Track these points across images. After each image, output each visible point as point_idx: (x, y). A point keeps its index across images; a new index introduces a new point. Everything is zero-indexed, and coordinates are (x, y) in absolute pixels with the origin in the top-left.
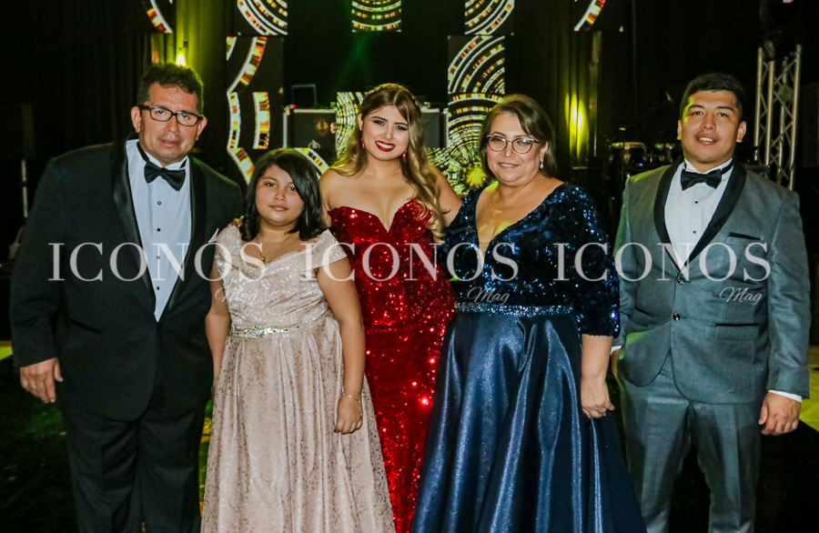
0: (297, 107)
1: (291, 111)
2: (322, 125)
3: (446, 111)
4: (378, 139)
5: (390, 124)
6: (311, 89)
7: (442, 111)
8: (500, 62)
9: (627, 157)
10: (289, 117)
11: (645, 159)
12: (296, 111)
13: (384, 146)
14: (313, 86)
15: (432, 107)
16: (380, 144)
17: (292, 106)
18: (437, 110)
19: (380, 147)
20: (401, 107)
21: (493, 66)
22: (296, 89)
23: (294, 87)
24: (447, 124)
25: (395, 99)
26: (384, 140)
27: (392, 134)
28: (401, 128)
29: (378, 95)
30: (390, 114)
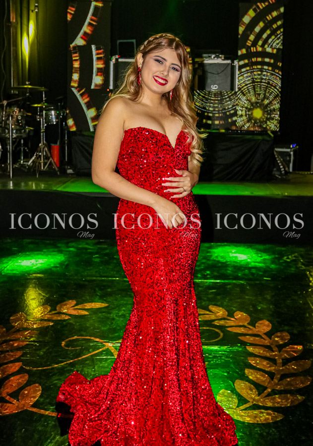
0: (121, 57)
1: (117, 60)
3: (236, 62)
4: (156, 74)
5: (168, 64)
6: (132, 43)
7: (233, 62)
8: (279, 23)
10: (114, 65)
12: (120, 60)
13: (160, 81)
14: (134, 41)
15: (226, 59)
16: (157, 78)
17: (117, 57)
18: (229, 62)
19: (156, 81)
20: (179, 52)
21: (275, 26)
22: (120, 43)
23: (119, 41)
24: (237, 72)
25: (174, 44)
26: (161, 76)
27: (168, 72)
28: (174, 69)
29: (160, 40)
30: (170, 55)
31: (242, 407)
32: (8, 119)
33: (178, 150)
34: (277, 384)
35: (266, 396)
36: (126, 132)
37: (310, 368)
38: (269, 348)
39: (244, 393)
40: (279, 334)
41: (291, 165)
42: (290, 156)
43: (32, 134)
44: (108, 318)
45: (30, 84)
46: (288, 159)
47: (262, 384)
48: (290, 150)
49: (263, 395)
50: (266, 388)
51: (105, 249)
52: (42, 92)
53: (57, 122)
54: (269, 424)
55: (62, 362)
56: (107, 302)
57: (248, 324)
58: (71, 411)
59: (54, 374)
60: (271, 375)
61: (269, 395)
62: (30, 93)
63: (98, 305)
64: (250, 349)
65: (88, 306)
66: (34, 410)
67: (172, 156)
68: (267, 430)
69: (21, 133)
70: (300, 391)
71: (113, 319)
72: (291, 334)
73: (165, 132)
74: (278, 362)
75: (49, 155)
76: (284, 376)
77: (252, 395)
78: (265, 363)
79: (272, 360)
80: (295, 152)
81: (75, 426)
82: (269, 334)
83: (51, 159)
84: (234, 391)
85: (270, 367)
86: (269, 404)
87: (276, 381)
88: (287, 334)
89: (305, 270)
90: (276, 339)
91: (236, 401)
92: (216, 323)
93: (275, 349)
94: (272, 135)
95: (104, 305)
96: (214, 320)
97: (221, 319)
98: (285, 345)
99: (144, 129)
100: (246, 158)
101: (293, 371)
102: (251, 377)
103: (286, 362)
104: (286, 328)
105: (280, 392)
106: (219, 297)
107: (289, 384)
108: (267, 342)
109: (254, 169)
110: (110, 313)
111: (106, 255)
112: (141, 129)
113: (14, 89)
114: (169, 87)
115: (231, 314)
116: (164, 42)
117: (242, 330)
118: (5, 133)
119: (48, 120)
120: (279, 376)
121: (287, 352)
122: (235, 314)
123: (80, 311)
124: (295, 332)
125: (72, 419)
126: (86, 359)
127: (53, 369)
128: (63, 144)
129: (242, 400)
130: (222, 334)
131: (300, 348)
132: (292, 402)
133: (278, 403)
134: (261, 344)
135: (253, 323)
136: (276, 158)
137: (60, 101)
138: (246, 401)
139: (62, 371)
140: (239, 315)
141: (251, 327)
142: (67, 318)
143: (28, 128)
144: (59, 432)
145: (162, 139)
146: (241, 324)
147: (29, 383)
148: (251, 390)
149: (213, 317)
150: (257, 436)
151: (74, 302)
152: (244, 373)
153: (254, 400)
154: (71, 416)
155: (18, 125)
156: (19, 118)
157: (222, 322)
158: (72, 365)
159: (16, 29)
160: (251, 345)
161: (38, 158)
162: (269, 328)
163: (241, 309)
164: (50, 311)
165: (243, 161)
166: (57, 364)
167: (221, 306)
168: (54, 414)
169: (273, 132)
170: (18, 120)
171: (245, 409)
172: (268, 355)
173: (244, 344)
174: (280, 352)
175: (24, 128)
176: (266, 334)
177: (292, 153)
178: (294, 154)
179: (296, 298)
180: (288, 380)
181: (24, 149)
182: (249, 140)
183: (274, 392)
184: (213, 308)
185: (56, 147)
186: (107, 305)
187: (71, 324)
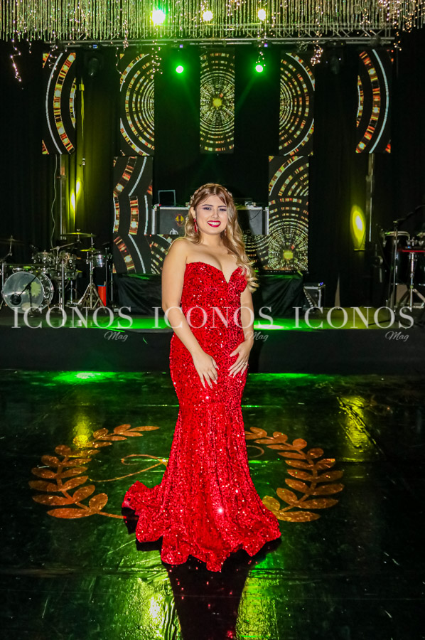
0: (163, 204)
1: (158, 208)
2: (180, 218)
3: (267, 209)
4: (209, 220)
5: (215, 208)
6: (172, 192)
7: (264, 209)
8: (306, 176)
9: (395, 242)
10: (156, 213)
11: (409, 243)
12: (161, 208)
14: (174, 191)
15: (257, 206)
16: (211, 223)
17: (158, 205)
18: (260, 208)
19: (211, 225)
21: (302, 178)
22: (161, 193)
23: (159, 191)
24: (268, 220)
25: (215, 191)
26: (213, 220)
27: (218, 214)
28: (222, 210)
29: (203, 191)
30: (214, 201)
31: (284, 510)
32: (60, 263)
33: (231, 285)
34: (313, 491)
35: (304, 501)
36: (187, 265)
37: (342, 478)
38: (306, 461)
39: (285, 498)
40: (313, 450)
41: (319, 302)
42: (318, 293)
43: (80, 276)
44: (160, 439)
45: (80, 232)
46: (316, 296)
47: (301, 491)
48: (318, 288)
49: (302, 499)
50: (303, 494)
51: (153, 380)
52: (90, 238)
53: (104, 266)
54: (308, 522)
55: (124, 475)
56: (158, 426)
57: (286, 442)
58: (136, 514)
59: (117, 485)
60: (308, 484)
61: (307, 499)
62: (81, 240)
63: (150, 428)
64: (289, 463)
65: (142, 429)
66: (104, 514)
67: (226, 289)
68: (307, 527)
69: (71, 275)
70: (334, 496)
71: (165, 439)
72: (324, 450)
73: (221, 268)
74: (314, 473)
75: (97, 295)
76: (319, 485)
77: (293, 500)
78: (302, 474)
79: (309, 472)
80: (322, 290)
81: (140, 525)
82: (305, 450)
83: (99, 299)
84: (276, 497)
85: (307, 476)
86: (308, 507)
87: (313, 488)
88: (320, 449)
89: (335, 396)
90: (312, 454)
91: (279, 505)
92: (257, 442)
93: (311, 462)
94: (302, 275)
95: (156, 428)
96: (255, 440)
97: (262, 439)
98: (320, 459)
99: (202, 264)
100: (278, 295)
101: (328, 480)
102: (290, 486)
103: (321, 472)
104: (320, 445)
105: (317, 497)
106: (258, 420)
107: (324, 490)
108: (303, 457)
109: (285, 306)
110: (162, 435)
111: (154, 385)
112: (200, 264)
113: (63, 235)
114: (222, 227)
115: (270, 434)
116: (207, 191)
117: (281, 447)
118: (57, 276)
119: (96, 264)
120: (315, 484)
121: (321, 465)
122: (274, 434)
123: (134, 433)
124: (328, 447)
125: (137, 521)
126: (145, 473)
127: (115, 481)
128: (109, 285)
129: (283, 504)
130: (263, 451)
131: (333, 460)
132: (327, 504)
133: (316, 505)
134: (298, 458)
135: (290, 441)
136: (305, 296)
137: (107, 246)
138: (287, 505)
139: (123, 483)
140: (276, 435)
141: (289, 445)
142: (124, 439)
143: (78, 272)
144: (127, 530)
145: (218, 274)
146: (279, 442)
147: (95, 493)
148: (292, 496)
149: (254, 437)
150: (298, 532)
151: (129, 426)
152: (285, 483)
153: (294, 503)
154: (136, 519)
155: (70, 268)
156: (71, 261)
157: (262, 441)
158: (133, 477)
159: (65, 181)
160: (289, 459)
161: (87, 299)
162: (305, 445)
163: (279, 430)
164: (108, 434)
165: (275, 298)
166: (119, 476)
167: (261, 427)
168: (122, 517)
169: (302, 272)
170: (69, 263)
171: (288, 511)
172: (305, 467)
173: (283, 459)
174: (315, 464)
175: (75, 271)
176: (303, 450)
177: (320, 291)
178: (322, 291)
179: (327, 419)
180: (324, 487)
181: (73, 290)
182: (280, 280)
183: (311, 498)
184: (254, 430)
185: (103, 288)
186: (158, 428)
187: (128, 444)
